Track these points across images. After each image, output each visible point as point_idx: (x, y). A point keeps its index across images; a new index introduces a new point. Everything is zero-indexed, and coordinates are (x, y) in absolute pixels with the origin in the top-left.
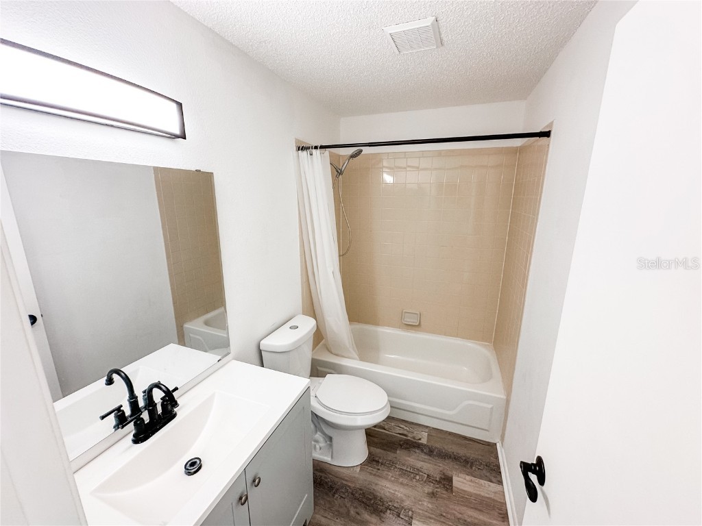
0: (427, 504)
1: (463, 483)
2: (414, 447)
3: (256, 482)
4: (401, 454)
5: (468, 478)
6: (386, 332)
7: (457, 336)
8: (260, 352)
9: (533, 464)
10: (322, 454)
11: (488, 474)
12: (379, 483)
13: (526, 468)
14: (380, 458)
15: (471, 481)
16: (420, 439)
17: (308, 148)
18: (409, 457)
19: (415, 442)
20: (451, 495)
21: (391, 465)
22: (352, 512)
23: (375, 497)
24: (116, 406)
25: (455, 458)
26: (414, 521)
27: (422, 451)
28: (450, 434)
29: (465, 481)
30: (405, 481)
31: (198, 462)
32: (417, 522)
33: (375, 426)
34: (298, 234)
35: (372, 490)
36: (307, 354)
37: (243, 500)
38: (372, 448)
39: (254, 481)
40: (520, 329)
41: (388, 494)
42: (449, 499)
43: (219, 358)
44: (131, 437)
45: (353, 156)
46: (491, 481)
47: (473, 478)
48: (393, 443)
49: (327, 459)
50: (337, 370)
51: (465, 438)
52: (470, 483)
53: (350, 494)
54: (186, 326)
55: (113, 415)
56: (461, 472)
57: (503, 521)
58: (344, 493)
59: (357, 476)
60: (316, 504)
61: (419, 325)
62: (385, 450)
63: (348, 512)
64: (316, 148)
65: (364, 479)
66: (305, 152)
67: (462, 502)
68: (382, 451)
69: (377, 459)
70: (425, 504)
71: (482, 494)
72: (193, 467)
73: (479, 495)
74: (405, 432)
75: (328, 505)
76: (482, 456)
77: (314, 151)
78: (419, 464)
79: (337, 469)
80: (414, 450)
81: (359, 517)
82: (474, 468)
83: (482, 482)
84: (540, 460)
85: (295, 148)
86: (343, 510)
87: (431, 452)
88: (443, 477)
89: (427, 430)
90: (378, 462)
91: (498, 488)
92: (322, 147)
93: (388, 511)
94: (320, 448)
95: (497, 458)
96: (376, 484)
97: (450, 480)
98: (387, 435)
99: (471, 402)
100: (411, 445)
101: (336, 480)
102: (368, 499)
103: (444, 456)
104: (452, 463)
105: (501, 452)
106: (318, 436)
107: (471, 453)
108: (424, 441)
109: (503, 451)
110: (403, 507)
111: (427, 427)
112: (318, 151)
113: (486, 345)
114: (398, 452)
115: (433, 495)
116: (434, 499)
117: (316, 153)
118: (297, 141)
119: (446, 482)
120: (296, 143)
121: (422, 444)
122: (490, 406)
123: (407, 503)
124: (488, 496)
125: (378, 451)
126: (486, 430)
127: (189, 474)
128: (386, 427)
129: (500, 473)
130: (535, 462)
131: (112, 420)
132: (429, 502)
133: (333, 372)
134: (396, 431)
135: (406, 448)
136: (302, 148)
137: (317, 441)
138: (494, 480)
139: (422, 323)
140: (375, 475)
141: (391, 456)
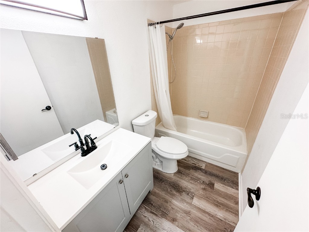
0: (201, 192)
1: (219, 187)
2: (199, 169)
3: (127, 176)
4: (192, 172)
5: (222, 185)
6: (190, 120)
7: (226, 124)
8: (132, 125)
9: (254, 190)
10: (158, 167)
11: (232, 185)
12: (181, 181)
13: (250, 191)
14: (183, 172)
15: (223, 186)
16: (202, 167)
17: (154, 24)
18: (196, 173)
19: (199, 168)
20: (213, 191)
21: (188, 175)
22: (169, 190)
23: (179, 186)
24: (74, 142)
25: (217, 176)
26: (194, 198)
27: (202, 171)
28: (217, 166)
29: (220, 186)
30: (193, 182)
31: (106, 166)
32: (196, 198)
33: (182, 159)
34: (149, 72)
35: (178, 184)
36: (153, 127)
37: (121, 182)
38: (180, 168)
39: (126, 176)
40: (262, 122)
41: (184, 186)
42: (212, 192)
43: (114, 126)
44: (80, 154)
45: (178, 28)
46: (233, 188)
47: (224, 186)
48: (189, 167)
49: (161, 169)
50: (166, 135)
51: (223, 169)
52: (222, 187)
53: (169, 184)
54: (107, 113)
55: (74, 145)
56: (219, 182)
57: (236, 205)
58: (166, 183)
59: (172, 177)
60: (154, 185)
61: (207, 118)
62: (185, 169)
63: (167, 190)
64: (158, 23)
65: (175, 179)
66: (152, 27)
67: (217, 194)
68: (184, 169)
69: (181, 172)
70: (200, 192)
71: (228, 192)
72: (104, 167)
73: (227, 193)
74: (195, 163)
75: (159, 186)
76: (230, 177)
77: (157, 25)
78: (200, 176)
79: (164, 173)
80: (198, 170)
81: (171, 192)
82: (225, 181)
83: (229, 188)
84: (259, 189)
85: (147, 25)
86: (165, 189)
87: (206, 172)
88: (210, 183)
89: (205, 163)
90: (182, 173)
91: (236, 191)
92: (161, 23)
93: (184, 192)
94: (158, 165)
95: (238, 179)
96: (180, 181)
97: (213, 185)
98: (187, 163)
99: (228, 154)
100: (197, 168)
101: (163, 177)
102: (176, 186)
103: (211, 174)
104: (215, 178)
105: (240, 177)
106: (157, 160)
107: (225, 176)
108: (203, 167)
109: (241, 176)
110: (190, 192)
111: (206, 162)
112: (159, 25)
113: (241, 129)
114: (191, 170)
115: (204, 189)
116: (205, 191)
117: (158, 26)
118: (148, 20)
119: (211, 185)
120: (148, 22)
121: (202, 169)
122: (239, 157)
123: (192, 190)
124: (230, 194)
125: (182, 169)
126: (234, 167)
127: (102, 169)
128: (187, 160)
129: (238, 185)
130: (256, 189)
131: (73, 147)
132: (202, 192)
133: (165, 135)
134: (191, 162)
135: (195, 170)
136: (151, 24)
137: (156, 162)
138: (234, 187)
139: (209, 117)
140: (180, 178)
141: (187, 171)
